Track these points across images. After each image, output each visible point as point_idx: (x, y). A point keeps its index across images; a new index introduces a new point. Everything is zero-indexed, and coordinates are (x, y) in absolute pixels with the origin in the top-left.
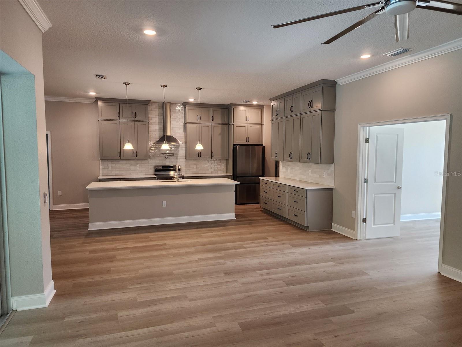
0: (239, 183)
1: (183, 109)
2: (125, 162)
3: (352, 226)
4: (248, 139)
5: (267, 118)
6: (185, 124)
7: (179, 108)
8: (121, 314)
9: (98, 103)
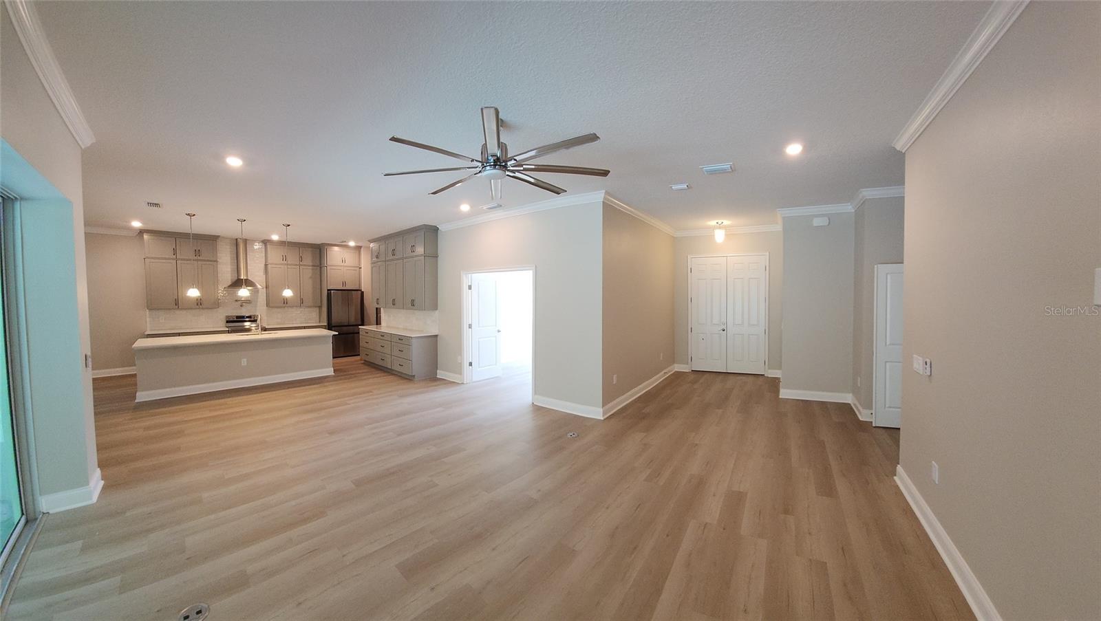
0: (337, 333)
1: (264, 247)
2: (184, 312)
3: (458, 370)
4: (344, 284)
5: (366, 262)
6: (266, 265)
7: (257, 246)
8: (205, 495)
9: (143, 236)
